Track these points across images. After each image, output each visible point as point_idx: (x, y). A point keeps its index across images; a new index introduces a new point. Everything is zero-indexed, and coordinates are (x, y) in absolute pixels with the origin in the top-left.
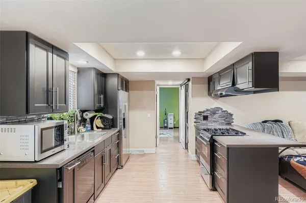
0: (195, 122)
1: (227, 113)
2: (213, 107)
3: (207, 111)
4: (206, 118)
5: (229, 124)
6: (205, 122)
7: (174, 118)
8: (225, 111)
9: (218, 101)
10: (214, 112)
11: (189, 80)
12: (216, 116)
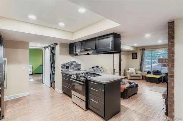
0: (61, 70)
1: (78, 64)
2: (71, 61)
3: (68, 63)
4: (67, 67)
5: (79, 70)
6: (67, 70)
7: (33, 68)
8: (77, 63)
9: (74, 57)
10: (72, 63)
11: (56, 44)
12: (73, 66)
